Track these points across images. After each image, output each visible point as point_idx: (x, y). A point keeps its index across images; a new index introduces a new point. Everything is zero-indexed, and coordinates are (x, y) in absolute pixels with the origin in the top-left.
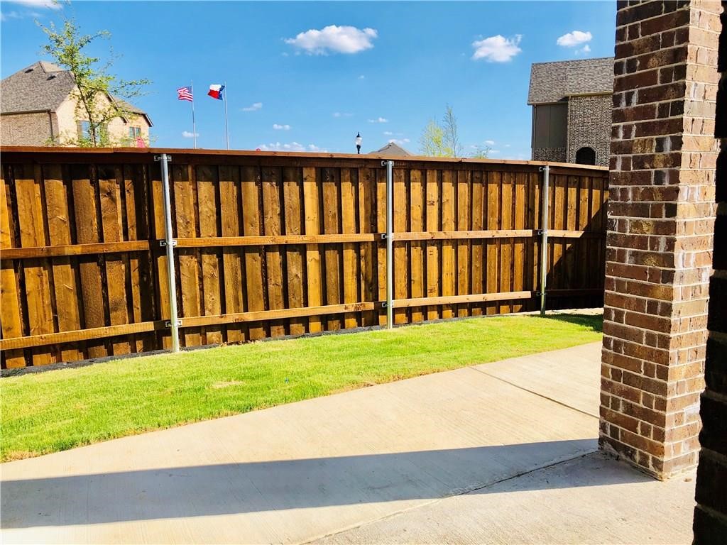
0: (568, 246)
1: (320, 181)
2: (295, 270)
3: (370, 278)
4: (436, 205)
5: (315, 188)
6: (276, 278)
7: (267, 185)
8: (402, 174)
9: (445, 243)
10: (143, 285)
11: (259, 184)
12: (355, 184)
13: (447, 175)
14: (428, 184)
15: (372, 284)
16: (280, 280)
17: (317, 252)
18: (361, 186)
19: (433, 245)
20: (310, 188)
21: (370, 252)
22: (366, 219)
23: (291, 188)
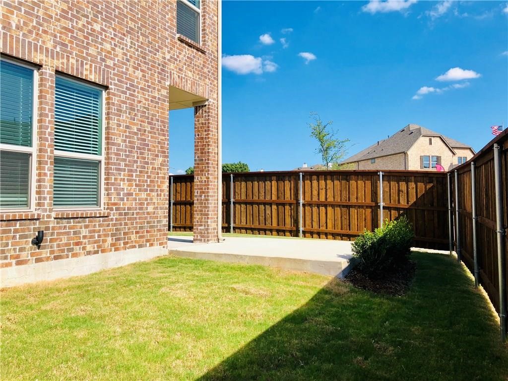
0: (401, 212)
1: (277, 181)
2: (268, 212)
3: (295, 218)
4: (324, 190)
5: (276, 183)
6: (262, 214)
7: (260, 182)
8: (309, 177)
9: (328, 206)
10: (226, 212)
11: (258, 182)
12: (290, 181)
13: (329, 177)
14: (320, 181)
15: (296, 220)
16: (264, 215)
17: (276, 206)
18: (292, 182)
19: (323, 206)
20: (274, 183)
21: (295, 207)
22: (294, 195)
23: (268, 183)
